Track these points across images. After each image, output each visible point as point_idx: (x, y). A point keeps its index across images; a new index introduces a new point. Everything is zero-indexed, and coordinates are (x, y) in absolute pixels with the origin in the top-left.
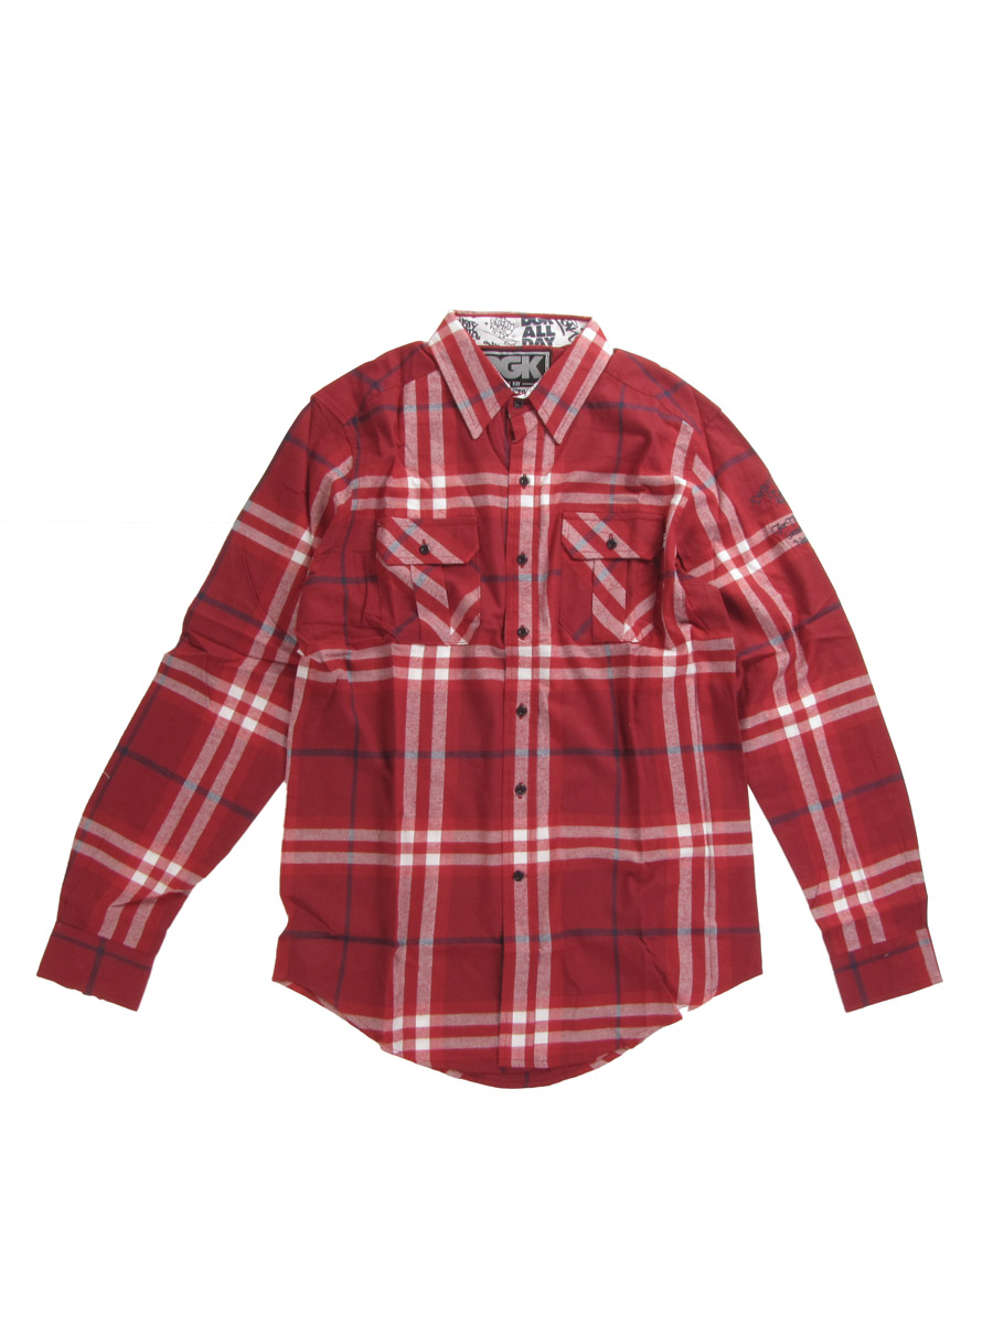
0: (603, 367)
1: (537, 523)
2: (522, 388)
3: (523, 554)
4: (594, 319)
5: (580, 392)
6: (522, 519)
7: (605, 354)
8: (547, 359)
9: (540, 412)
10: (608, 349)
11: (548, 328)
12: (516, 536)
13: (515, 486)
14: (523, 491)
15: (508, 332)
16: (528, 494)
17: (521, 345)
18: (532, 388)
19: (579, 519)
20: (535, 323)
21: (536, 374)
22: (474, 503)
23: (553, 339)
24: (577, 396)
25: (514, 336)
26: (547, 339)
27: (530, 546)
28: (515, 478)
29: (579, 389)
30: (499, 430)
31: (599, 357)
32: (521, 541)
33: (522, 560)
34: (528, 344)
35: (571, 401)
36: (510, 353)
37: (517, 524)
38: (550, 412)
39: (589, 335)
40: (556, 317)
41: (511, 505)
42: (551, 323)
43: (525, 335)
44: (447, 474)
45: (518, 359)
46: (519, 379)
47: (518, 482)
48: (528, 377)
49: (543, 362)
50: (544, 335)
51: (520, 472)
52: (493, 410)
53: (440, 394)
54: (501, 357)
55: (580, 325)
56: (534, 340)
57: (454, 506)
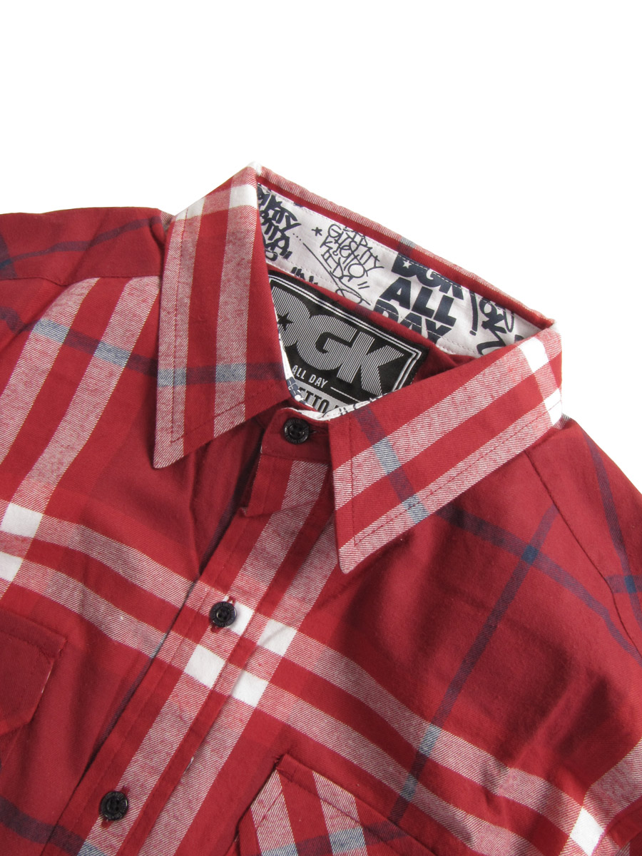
0: (529, 443)
1: (198, 734)
2: (324, 396)
3: (125, 791)
4: (558, 328)
5: (452, 472)
6: (171, 704)
7: (544, 414)
8: (410, 364)
9: (340, 472)
10: (555, 407)
11: (447, 302)
12: (135, 739)
13: (197, 615)
14: (209, 636)
15: (356, 270)
16: (216, 649)
17: (372, 307)
18: (350, 408)
19: (311, 789)
20: (422, 279)
21: (372, 381)
22: (83, 604)
23: (443, 331)
24: (442, 480)
25: (364, 285)
26: (430, 326)
27: (152, 782)
28: (207, 596)
29: (452, 465)
30: (224, 471)
31: (528, 417)
32: (139, 757)
33: (114, 807)
34: (386, 314)
35: (423, 485)
36: (339, 312)
37: (151, 712)
38: (363, 483)
39: (533, 354)
40: (476, 286)
41: (166, 657)
42: (458, 294)
43: (390, 293)
44: (49, 512)
45: (348, 333)
46: (330, 375)
47: (206, 610)
48: (350, 378)
49: (397, 365)
50: (428, 312)
51: (225, 588)
52: (228, 416)
53: (137, 328)
54: (316, 310)
55: (517, 328)
56: (403, 313)
57: (33, 585)
